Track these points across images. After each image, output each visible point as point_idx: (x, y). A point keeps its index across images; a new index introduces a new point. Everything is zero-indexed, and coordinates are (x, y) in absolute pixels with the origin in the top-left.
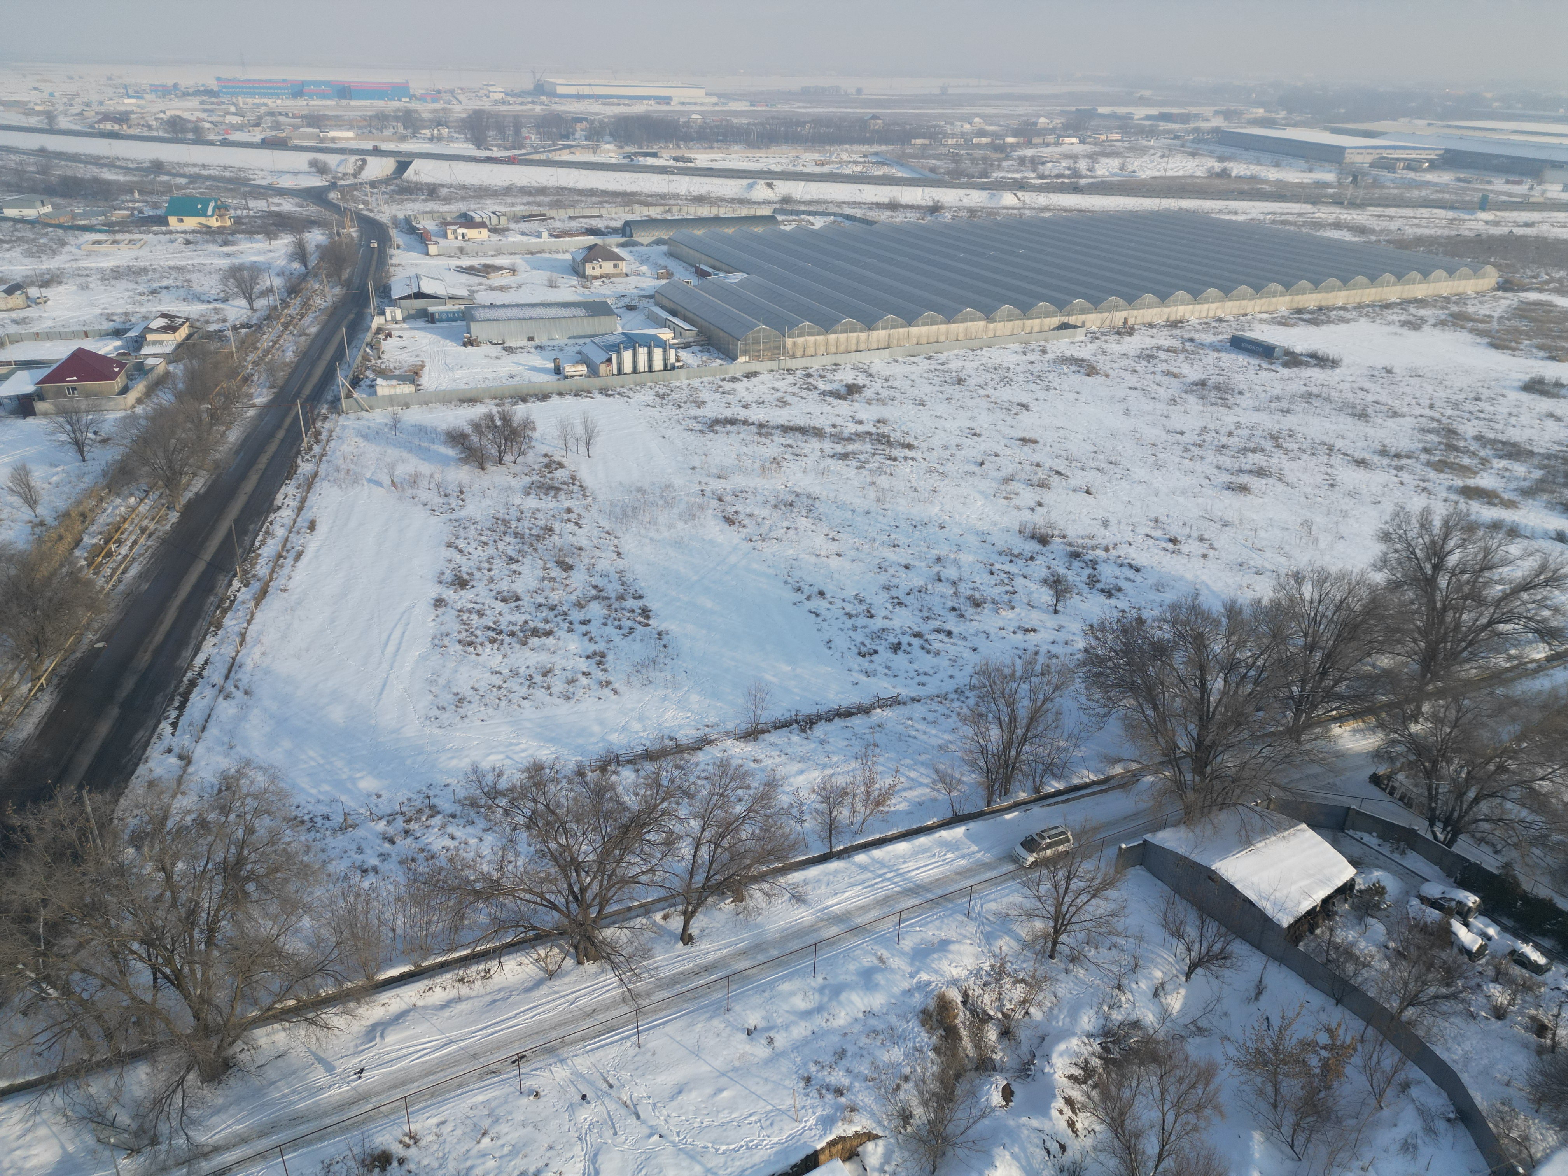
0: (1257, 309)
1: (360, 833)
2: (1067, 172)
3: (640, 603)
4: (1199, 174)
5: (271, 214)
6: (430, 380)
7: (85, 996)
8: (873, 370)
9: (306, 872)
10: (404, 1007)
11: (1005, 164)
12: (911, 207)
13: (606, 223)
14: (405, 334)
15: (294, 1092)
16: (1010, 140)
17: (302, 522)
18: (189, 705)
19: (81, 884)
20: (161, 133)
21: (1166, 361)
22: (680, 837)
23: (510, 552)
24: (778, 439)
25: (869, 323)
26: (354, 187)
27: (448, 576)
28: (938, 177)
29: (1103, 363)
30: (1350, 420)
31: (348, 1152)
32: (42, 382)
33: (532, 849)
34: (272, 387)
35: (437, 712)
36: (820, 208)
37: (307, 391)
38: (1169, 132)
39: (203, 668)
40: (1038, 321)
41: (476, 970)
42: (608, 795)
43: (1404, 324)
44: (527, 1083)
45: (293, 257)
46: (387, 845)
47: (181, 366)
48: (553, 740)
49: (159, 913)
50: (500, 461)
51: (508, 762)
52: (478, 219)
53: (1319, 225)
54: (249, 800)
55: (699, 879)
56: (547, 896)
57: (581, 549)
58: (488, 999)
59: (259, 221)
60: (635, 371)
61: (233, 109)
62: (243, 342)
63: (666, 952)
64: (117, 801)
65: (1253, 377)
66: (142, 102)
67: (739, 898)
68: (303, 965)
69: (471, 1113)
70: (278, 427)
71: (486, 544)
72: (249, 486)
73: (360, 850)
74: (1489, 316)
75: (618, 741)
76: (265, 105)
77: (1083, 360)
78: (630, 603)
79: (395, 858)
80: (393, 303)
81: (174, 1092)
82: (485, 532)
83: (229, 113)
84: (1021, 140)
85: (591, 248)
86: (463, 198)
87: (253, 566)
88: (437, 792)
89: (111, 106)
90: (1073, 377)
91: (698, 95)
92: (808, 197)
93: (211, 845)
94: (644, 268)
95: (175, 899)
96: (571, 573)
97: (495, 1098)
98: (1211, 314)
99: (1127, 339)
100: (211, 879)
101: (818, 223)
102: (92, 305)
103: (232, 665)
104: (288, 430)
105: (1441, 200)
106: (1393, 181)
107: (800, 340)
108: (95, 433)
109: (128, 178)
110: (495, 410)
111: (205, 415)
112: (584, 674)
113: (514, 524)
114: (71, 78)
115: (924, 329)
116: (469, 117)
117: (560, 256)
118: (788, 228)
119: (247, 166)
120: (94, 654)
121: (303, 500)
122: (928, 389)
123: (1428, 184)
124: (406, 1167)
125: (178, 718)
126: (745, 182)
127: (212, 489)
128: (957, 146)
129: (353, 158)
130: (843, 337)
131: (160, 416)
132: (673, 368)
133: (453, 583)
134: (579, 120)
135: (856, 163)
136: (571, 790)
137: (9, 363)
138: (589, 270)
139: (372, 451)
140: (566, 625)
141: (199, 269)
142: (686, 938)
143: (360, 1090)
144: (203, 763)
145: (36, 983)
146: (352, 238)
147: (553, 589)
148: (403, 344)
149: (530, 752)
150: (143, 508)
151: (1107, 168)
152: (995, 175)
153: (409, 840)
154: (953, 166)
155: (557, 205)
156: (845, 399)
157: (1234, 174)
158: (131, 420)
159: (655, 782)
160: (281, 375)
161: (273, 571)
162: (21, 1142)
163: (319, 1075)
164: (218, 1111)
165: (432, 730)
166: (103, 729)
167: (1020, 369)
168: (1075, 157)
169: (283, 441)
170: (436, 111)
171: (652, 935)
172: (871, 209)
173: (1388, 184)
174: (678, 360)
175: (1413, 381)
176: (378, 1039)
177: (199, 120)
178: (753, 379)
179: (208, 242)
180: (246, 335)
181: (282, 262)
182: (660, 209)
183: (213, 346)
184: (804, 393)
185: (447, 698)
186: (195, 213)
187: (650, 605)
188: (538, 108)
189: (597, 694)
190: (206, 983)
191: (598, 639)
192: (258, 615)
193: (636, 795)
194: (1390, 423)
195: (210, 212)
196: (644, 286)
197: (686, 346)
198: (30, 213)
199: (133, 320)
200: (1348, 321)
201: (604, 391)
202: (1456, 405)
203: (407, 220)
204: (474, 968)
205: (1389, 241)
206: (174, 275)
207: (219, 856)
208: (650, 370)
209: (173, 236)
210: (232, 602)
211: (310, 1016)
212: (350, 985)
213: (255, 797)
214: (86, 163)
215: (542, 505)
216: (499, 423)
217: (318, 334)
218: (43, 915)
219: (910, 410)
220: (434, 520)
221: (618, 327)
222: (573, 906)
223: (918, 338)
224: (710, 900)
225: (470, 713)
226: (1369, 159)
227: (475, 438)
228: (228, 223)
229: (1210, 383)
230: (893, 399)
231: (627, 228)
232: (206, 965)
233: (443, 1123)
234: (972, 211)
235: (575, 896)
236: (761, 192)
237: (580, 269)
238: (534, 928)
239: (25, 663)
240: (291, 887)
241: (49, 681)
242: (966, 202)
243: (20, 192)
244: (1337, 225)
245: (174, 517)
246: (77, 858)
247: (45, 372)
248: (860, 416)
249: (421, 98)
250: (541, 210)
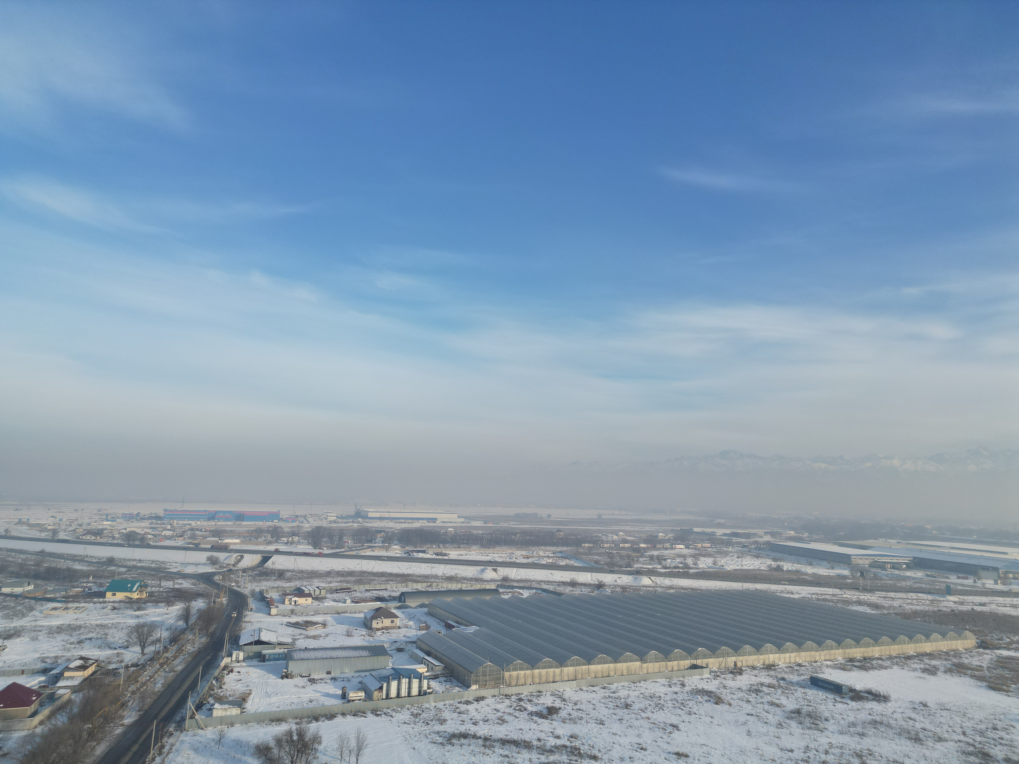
0: (823, 658)
2: (680, 565)
4: (763, 568)
5: (174, 590)
6: (252, 705)
8: (566, 696)
11: (641, 559)
12: (585, 585)
13: (389, 594)
14: (243, 670)
16: (643, 545)
20: (119, 541)
21: (769, 694)
24: (499, 750)
25: (561, 662)
26: (231, 572)
28: (600, 566)
29: (725, 695)
30: (908, 742)
34: (140, 710)
36: (527, 585)
37: (163, 714)
38: (740, 543)
40: (675, 663)
43: (924, 670)
45: (180, 618)
47: (81, 695)
52: (307, 591)
53: (847, 602)
59: (165, 594)
60: (398, 696)
61: (169, 527)
62: (129, 677)
65: (832, 707)
66: (114, 523)
70: (135, 742)
74: (980, 666)
76: (190, 524)
77: (711, 692)
80: (239, 648)
83: (166, 529)
84: (650, 546)
85: (378, 610)
86: (300, 579)
89: (95, 526)
90: (706, 704)
91: (453, 517)
92: (519, 578)
94: (411, 623)
98: (793, 661)
99: (739, 677)
101: (526, 594)
102: (35, 651)
104: (141, 745)
105: (921, 588)
106: (887, 576)
107: (514, 673)
109: (89, 568)
110: (294, 727)
111: (85, 733)
114: (76, 510)
115: (599, 667)
116: (313, 530)
117: (357, 615)
118: (506, 597)
119: (167, 560)
122: (605, 711)
123: (909, 578)
126: (479, 568)
128: (610, 548)
129: (236, 555)
130: (544, 671)
131: (53, 733)
132: (425, 693)
134: (380, 532)
135: (548, 557)
138: (375, 625)
141: (115, 626)
146: (222, 604)
148: (240, 677)
151: (705, 563)
152: (636, 566)
154: (608, 560)
155: (359, 582)
156: (546, 718)
157: (785, 569)
158: (30, 738)
160: (149, 701)
167: (668, 698)
168: (684, 557)
169: (135, 753)
170: (293, 527)
172: (559, 585)
173: (884, 577)
174: (429, 688)
175: (944, 713)
177: (147, 533)
178: (482, 703)
179: (127, 608)
180: (133, 672)
181: (171, 621)
182: (424, 585)
183: (107, 680)
184: (517, 713)
186: (125, 590)
188: (355, 525)
194: (938, 745)
195: (134, 590)
196: (409, 635)
197: (435, 677)
198: (18, 590)
199: (59, 662)
200: (886, 668)
201: (375, 712)
202: (982, 733)
203: (261, 593)
205: (896, 614)
206: (98, 630)
208: (409, 695)
209: (105, 605)
214: (66, 559)
216: (295, 738)
217: (182, 671)
219: (594, 728)
221: (390, 663)
223: (596, 673)
226: (867, 562)
227: (276, 751)
228: (144, 596)
229: (803, 711)
230: (581, 719)
231: (402, 597)
234: (624, 588)
236: (489, 574)
237: (369, 624)
242: (619, 582)
243: (17, 577)
244: (859, 603)
248: (559, 732)
249: (286, 520)
250: (349, 585)
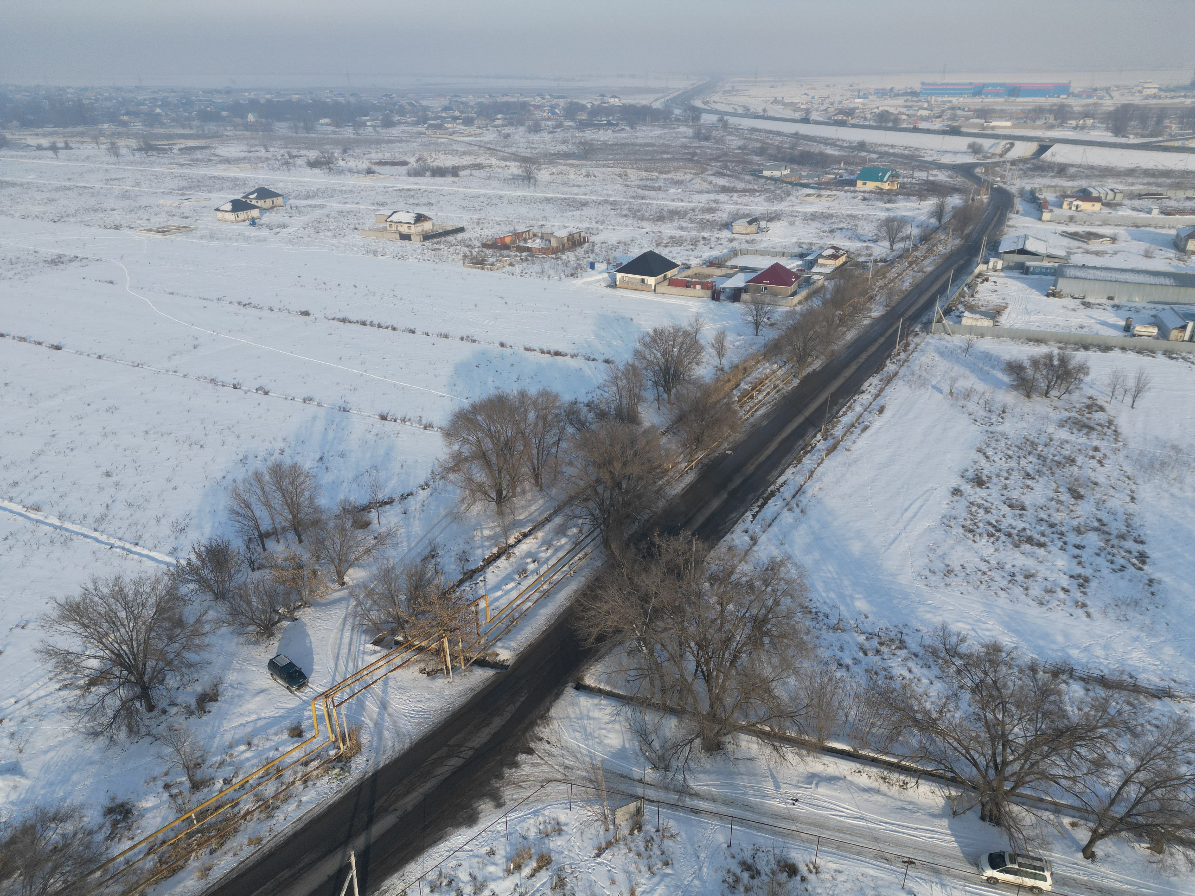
1: (845, 637)
3: (1140, 547)
5: (927, 182)
6: (1006, 320)
7: (659, 660)
9: (802, 646)
10: (837, 774)
14: (1000, 281)
15: (751, 787)
17: (875, 406)
18: (766, 506)
19: (677, 592)
20: (872, 123)
22: (1111, 765)
23: (1030, 469)
26: (997, 164)
27: (970, 474)
31: (771, 849)
32: (750, 281)
33: (971, 710)
34: (887, 306)
35: (928, 573)
37: (910, 313)
39: (781, 486)
41: (895, 777)
42: (1052, 698)
44: (909, 884)
45: (932, 214)
46: (861, 654)
47: (833, 283)
48: (1016, 632)
49: (711, 630)
50: (1046, 394)
51: (972, 633)
52: (1095, 194)
54: (782, 583)
55: (1119, 811)
56: (972, 752)
57: (1096, 484)
58: (900, 804)
59: (917, 187)
61: (926, 105)
62: (878, 272)
63: (1064, 853)
64: (709, 551)
66: (866, 101)
67: (1157, 848)
68: (782, 708)
69: (860, 878)
70: (881, 335)
71: (1010, 457)
72: (848, 372)
73: (841, 649)
75: (1077, 656)
76: (950, 102)
78: (1129, 544)
79: (864, 666)
80: (998, 255)
81: (686, 745)
82: (1013, 448)
83: (922, 108)
86: (1087, 177)
87: (833, 427)
88: (909, 632)
89: (846, 104)
93: (752, 602)
95: (722, 626)
96: (1079, 502)
97: (882, 879)
100: (745, 623)
102: (793, 236)
103: (800, 490)
104: (887, 338)
108: (768, 319)
109: (840, 153)
110: (1056, 351)
111: (837, 318)
112: (1063, 589)
113: (1040, 448)
114: (828, 86)
116: (1117, 110)
117: (1164, 231)
119: (922, 146)
120: (725, 456)
121: (882, 390)
124: (805, 885)
125: (757, 512)
127: (825, 369)
129: (1004, 142)
131: (810, 313)
133: (972, 480)
136: (1020, 679)
137: (736, 267)
138: (1191, 245)
139: (943, 365)
140: (1060, 544)
141: (865, 218)
142: (1088, 853)
143: (792, 813)
144: (763, 547)
145: (638, 639)
146: (982, 203)
147: (1058, 510)
148: (996, 288)
149: (994, 633)
150: (780, 373)
153: (878, 658)
155: (1178, 186)
158: (791, 314)
159: (1102, 707)
160: (896, 298)
161: (845, 435)
162: (606, 726)
163: (769, 786)
164: (705, 772)
165: (919, 585)
166: (715, 504)
169: (881, 345)
170: (1088, 105)
171: (1056, 832)
176: (813, 786)
177: (900, 113)
179: (877, 199)
180: (882, 267)
181: (923, 218)
183: (857, 272)
185: (939, 566)
186: (876, 179)
187: (1149, 552)
188: (1188, 101)
189: (1071, 610)
190: (723, 688)
191: (1086, 565)
192: (826, 462)
193: (1080, 709)
195: (885, 179)
198: (777, 174)
199: (814, 248)
201: (1169, 354)
203: (1032, 192)
204: (896, 775)
206: (849, 221)
207: (754, 611)
209: (856, 194)
210: (813, 448)
211: (776, 744)
212: (807, 738)
213: (787, 582)
214: (819, 142)
215: (1072, 438)
216: (1056, 363)
217: (931, 273)
218: (653, 601)
220: (974, 428)
222: (992, 772)
224: (1124, 834)
225: (953, 584)
227: (1030, 372)
228: (895, 187)
232: (727, 677)
233: (840, 872)
235: (996, 765)
237: (1182, 245)
238: (952, 771)
239: (689, 450)
240: (791, 652)
241: (697, 465)
243: (775, 160)
245: (796, 382)
246: (679, 576)
247: (753, 275)
249: (1079, 95)
250: (1160, 190)
